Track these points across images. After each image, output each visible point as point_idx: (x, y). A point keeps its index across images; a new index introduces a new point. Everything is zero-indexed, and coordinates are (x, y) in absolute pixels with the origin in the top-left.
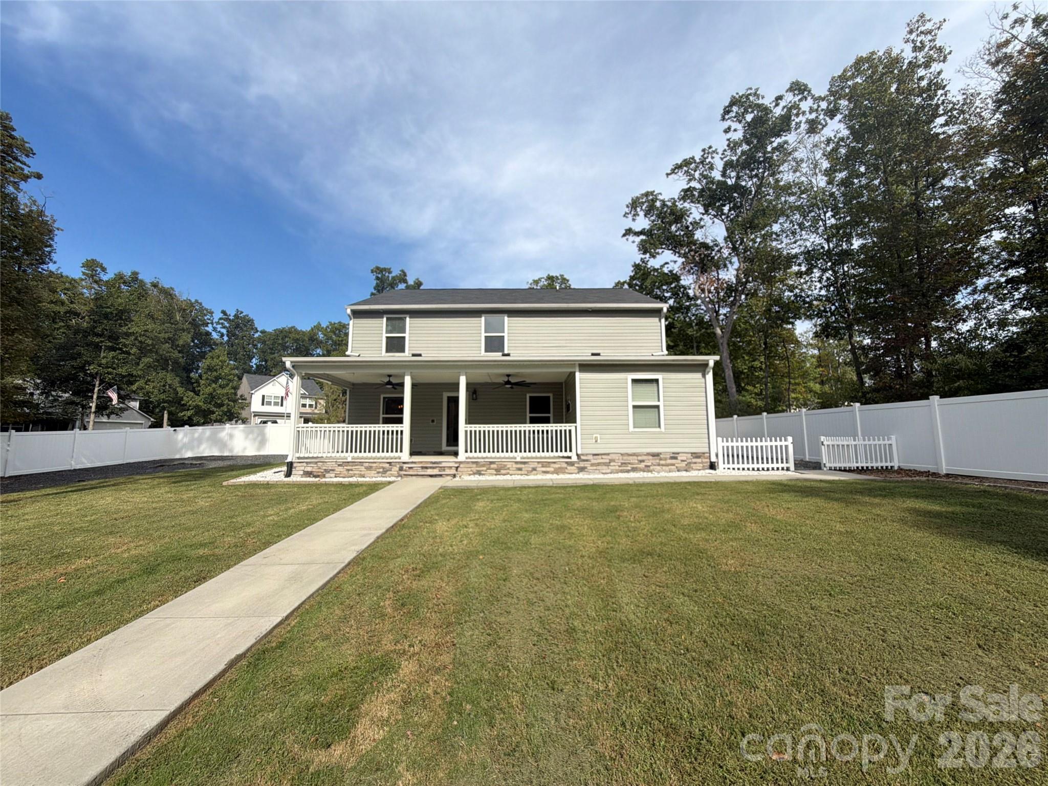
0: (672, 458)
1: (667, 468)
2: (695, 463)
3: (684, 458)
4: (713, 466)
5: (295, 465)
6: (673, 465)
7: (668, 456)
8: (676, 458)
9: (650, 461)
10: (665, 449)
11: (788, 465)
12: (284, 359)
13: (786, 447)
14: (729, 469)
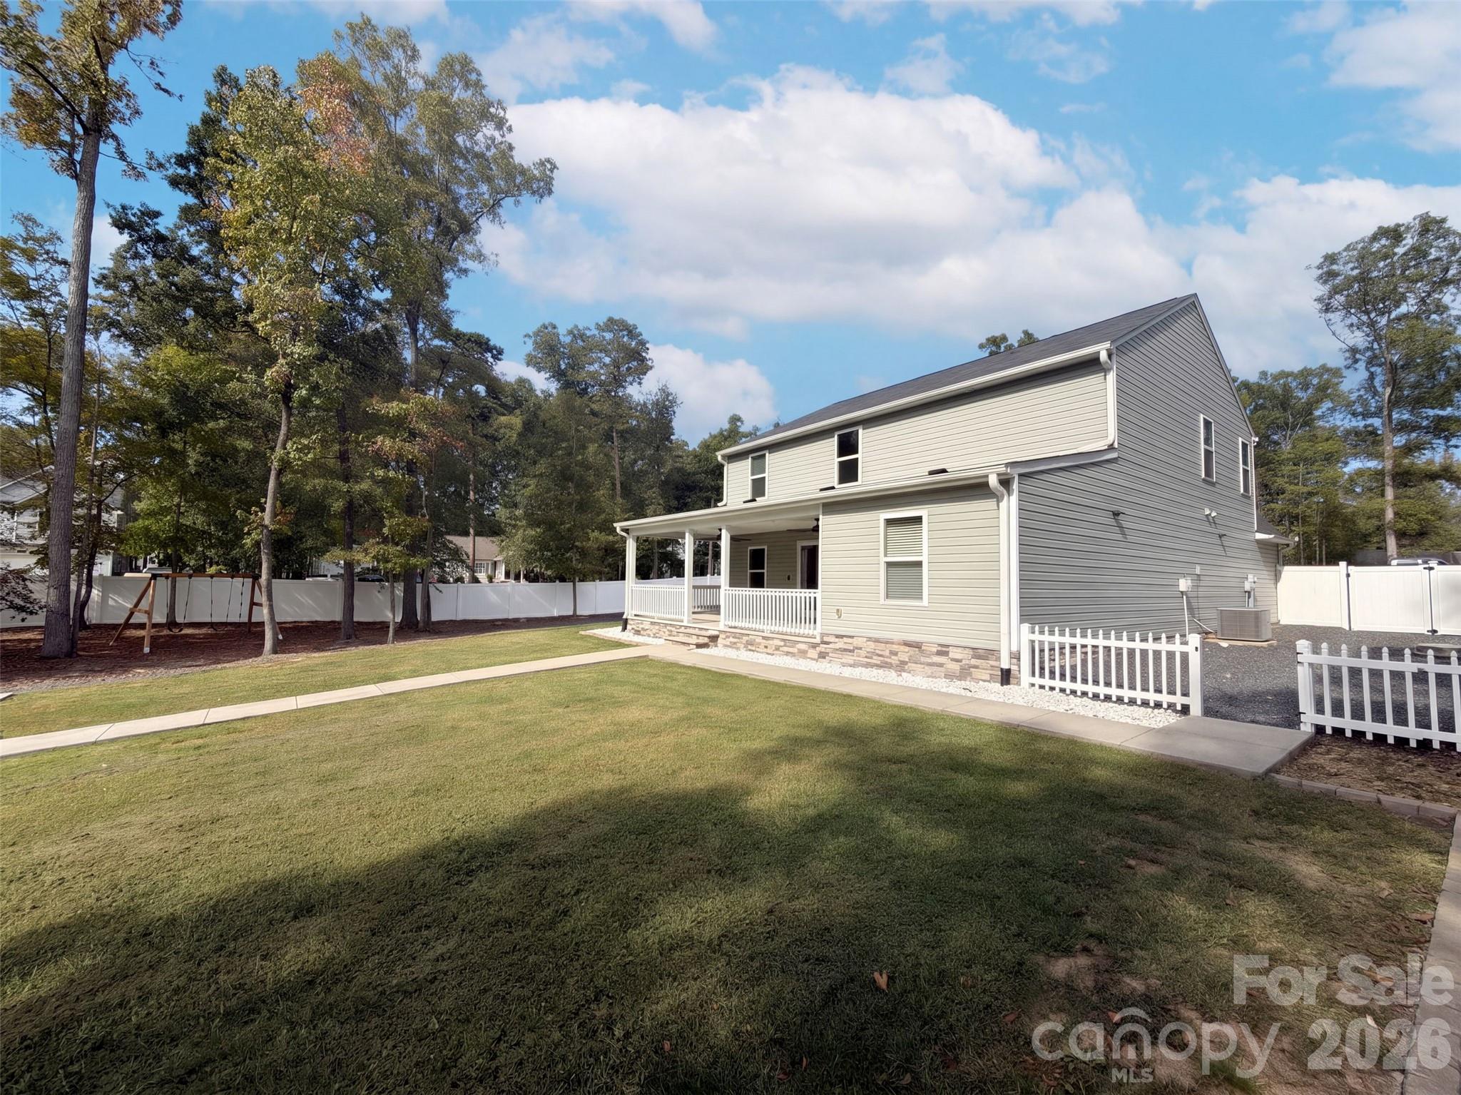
0: (939, 653)
1: (928, 670)
2: (976, 667)
3: (958, 656)
4: (1006, 677)
5: (629, 622)
6: (941, 665)
7: (935, 650)
8: (945, 654)
9: (905, 653)
10: (930, 637)
11: (1185, 700)
12: (615, 525)
13: (1185, 657)
14: (1042, 687)
